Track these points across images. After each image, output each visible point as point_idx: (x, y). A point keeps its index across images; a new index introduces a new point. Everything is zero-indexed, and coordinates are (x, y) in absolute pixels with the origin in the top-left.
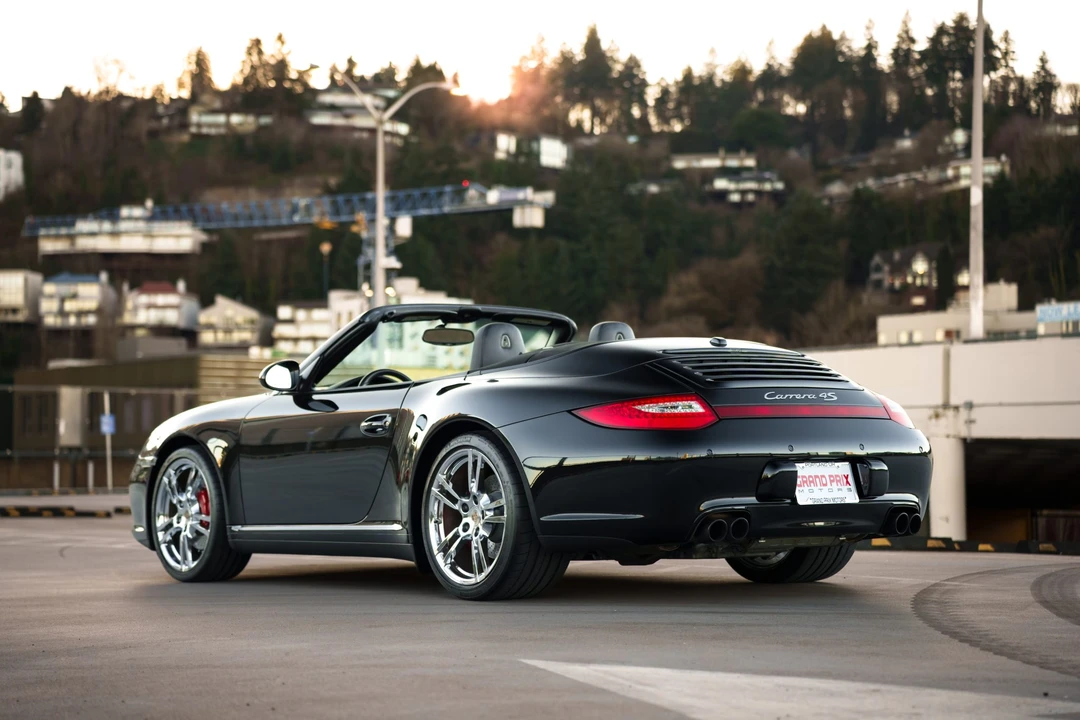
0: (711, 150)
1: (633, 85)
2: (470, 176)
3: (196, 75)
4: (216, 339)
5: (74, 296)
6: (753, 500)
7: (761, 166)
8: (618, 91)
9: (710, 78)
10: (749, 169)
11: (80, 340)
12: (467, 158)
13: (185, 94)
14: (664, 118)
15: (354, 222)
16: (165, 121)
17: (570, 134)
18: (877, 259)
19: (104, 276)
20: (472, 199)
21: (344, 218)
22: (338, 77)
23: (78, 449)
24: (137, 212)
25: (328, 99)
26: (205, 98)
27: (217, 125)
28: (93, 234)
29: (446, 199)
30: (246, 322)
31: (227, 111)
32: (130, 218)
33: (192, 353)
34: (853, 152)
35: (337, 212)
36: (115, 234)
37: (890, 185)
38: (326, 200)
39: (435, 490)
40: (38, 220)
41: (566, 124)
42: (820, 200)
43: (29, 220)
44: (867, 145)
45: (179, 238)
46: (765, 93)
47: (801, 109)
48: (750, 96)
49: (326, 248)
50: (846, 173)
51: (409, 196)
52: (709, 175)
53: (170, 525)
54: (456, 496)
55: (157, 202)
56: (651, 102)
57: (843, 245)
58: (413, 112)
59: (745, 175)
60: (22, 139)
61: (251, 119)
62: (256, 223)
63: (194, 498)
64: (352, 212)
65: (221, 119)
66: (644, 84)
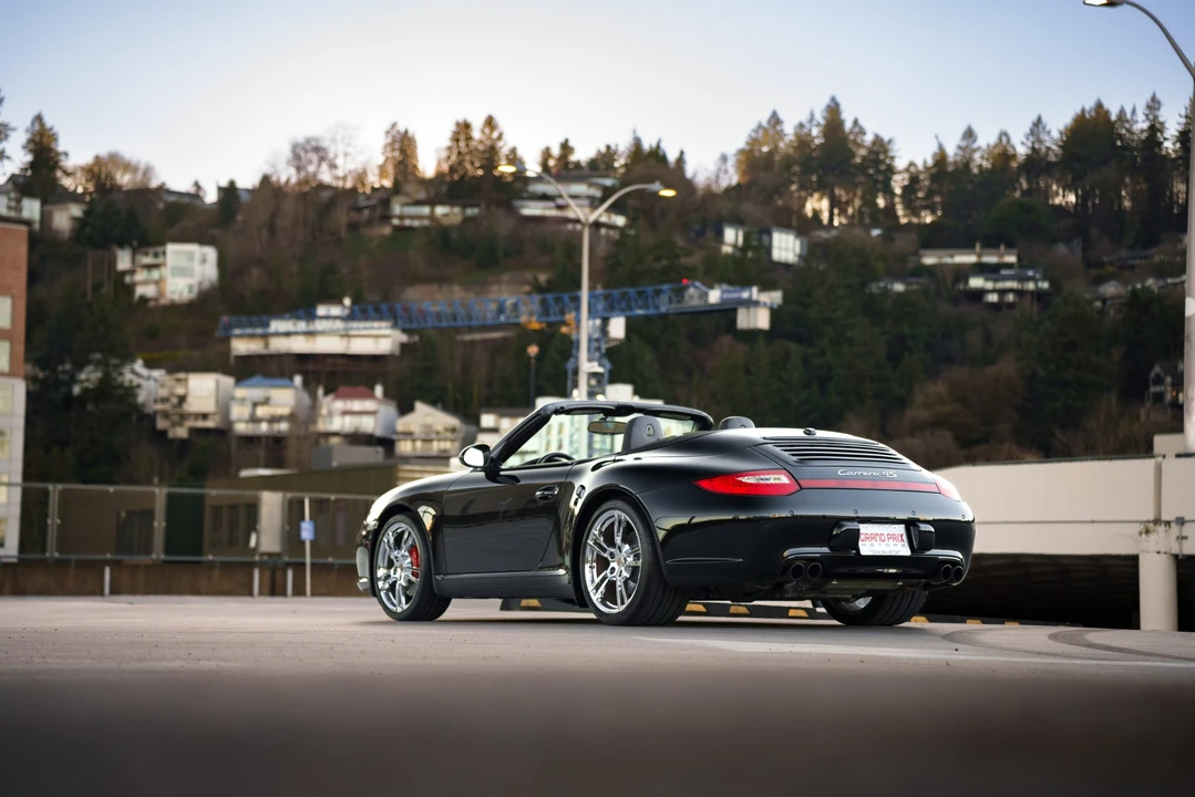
0: (966, 245)
1: (878, 171)
2: (691, 273)
3: (400, 162)
4: (414, 449)
5: (266, 401)
6: (826, 550)
7: (1022, 264)
8: (861, 179)
9: (967, 165)
10: (1009, 266)
11: (273, 448)
12: (689, 254)
13: (388, 183)
14: (912, 209)
15: (564, 323)
16: (366, 213)
17: (804, 226)
18: (1157, 369)
19: (298, 380)
20: (691, 297)
21: (552, 319)
22: (551, 163)
23: (278, 555)
24: (336, 311)
25: (539, 188)
26: (409, 188)
27: (420, 217)
28: (288, 334)
29: (664, 298)
30: (447, 430)
31: (432, 203)
32: (327, 317)
33: (390, 462)
34: (1132, 248)
35: (545, 311)
36: (310, 334)
37: (1175, 284)
38: (537, 298)
39: (590, 542)
40: (234, 319)
41: (802, 216)
42: (1091, 302)
43: (225, 319)
44: (1149, 240)
45: (378, 339)
46: (1028, 181)
47: (1072, 198)
48: (1012, 183)
49: (533, 350)
50: (1122, 271)
51: (624, 295)
52: (963, 273)
53: (388, 576)
54: (605, 546)
55: (354, 302)
56: (898, 191)
57: (1117, 353)
58: (631, 202)
59: (1004, 272)
60: (216, 232)
61: (457, 210)
62: (460, 323)
63: (407, 554)
64: (563, 313)
65: (426, 210)
66: (891, 170)
